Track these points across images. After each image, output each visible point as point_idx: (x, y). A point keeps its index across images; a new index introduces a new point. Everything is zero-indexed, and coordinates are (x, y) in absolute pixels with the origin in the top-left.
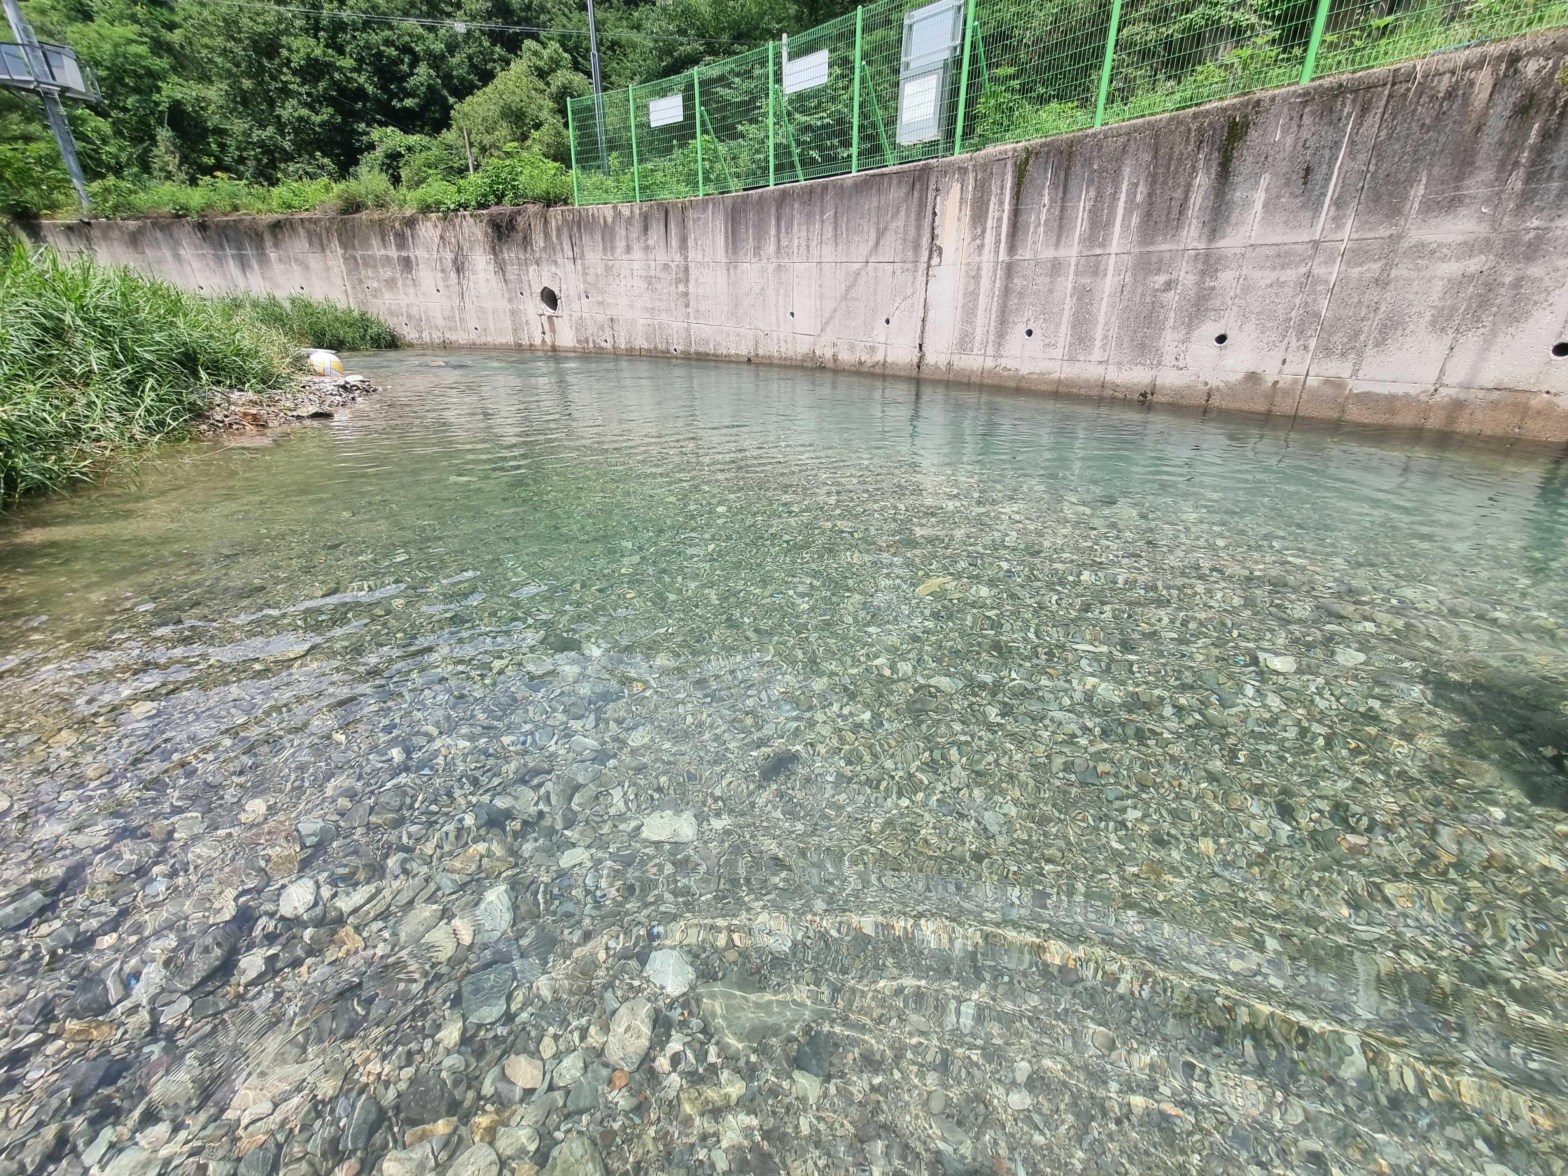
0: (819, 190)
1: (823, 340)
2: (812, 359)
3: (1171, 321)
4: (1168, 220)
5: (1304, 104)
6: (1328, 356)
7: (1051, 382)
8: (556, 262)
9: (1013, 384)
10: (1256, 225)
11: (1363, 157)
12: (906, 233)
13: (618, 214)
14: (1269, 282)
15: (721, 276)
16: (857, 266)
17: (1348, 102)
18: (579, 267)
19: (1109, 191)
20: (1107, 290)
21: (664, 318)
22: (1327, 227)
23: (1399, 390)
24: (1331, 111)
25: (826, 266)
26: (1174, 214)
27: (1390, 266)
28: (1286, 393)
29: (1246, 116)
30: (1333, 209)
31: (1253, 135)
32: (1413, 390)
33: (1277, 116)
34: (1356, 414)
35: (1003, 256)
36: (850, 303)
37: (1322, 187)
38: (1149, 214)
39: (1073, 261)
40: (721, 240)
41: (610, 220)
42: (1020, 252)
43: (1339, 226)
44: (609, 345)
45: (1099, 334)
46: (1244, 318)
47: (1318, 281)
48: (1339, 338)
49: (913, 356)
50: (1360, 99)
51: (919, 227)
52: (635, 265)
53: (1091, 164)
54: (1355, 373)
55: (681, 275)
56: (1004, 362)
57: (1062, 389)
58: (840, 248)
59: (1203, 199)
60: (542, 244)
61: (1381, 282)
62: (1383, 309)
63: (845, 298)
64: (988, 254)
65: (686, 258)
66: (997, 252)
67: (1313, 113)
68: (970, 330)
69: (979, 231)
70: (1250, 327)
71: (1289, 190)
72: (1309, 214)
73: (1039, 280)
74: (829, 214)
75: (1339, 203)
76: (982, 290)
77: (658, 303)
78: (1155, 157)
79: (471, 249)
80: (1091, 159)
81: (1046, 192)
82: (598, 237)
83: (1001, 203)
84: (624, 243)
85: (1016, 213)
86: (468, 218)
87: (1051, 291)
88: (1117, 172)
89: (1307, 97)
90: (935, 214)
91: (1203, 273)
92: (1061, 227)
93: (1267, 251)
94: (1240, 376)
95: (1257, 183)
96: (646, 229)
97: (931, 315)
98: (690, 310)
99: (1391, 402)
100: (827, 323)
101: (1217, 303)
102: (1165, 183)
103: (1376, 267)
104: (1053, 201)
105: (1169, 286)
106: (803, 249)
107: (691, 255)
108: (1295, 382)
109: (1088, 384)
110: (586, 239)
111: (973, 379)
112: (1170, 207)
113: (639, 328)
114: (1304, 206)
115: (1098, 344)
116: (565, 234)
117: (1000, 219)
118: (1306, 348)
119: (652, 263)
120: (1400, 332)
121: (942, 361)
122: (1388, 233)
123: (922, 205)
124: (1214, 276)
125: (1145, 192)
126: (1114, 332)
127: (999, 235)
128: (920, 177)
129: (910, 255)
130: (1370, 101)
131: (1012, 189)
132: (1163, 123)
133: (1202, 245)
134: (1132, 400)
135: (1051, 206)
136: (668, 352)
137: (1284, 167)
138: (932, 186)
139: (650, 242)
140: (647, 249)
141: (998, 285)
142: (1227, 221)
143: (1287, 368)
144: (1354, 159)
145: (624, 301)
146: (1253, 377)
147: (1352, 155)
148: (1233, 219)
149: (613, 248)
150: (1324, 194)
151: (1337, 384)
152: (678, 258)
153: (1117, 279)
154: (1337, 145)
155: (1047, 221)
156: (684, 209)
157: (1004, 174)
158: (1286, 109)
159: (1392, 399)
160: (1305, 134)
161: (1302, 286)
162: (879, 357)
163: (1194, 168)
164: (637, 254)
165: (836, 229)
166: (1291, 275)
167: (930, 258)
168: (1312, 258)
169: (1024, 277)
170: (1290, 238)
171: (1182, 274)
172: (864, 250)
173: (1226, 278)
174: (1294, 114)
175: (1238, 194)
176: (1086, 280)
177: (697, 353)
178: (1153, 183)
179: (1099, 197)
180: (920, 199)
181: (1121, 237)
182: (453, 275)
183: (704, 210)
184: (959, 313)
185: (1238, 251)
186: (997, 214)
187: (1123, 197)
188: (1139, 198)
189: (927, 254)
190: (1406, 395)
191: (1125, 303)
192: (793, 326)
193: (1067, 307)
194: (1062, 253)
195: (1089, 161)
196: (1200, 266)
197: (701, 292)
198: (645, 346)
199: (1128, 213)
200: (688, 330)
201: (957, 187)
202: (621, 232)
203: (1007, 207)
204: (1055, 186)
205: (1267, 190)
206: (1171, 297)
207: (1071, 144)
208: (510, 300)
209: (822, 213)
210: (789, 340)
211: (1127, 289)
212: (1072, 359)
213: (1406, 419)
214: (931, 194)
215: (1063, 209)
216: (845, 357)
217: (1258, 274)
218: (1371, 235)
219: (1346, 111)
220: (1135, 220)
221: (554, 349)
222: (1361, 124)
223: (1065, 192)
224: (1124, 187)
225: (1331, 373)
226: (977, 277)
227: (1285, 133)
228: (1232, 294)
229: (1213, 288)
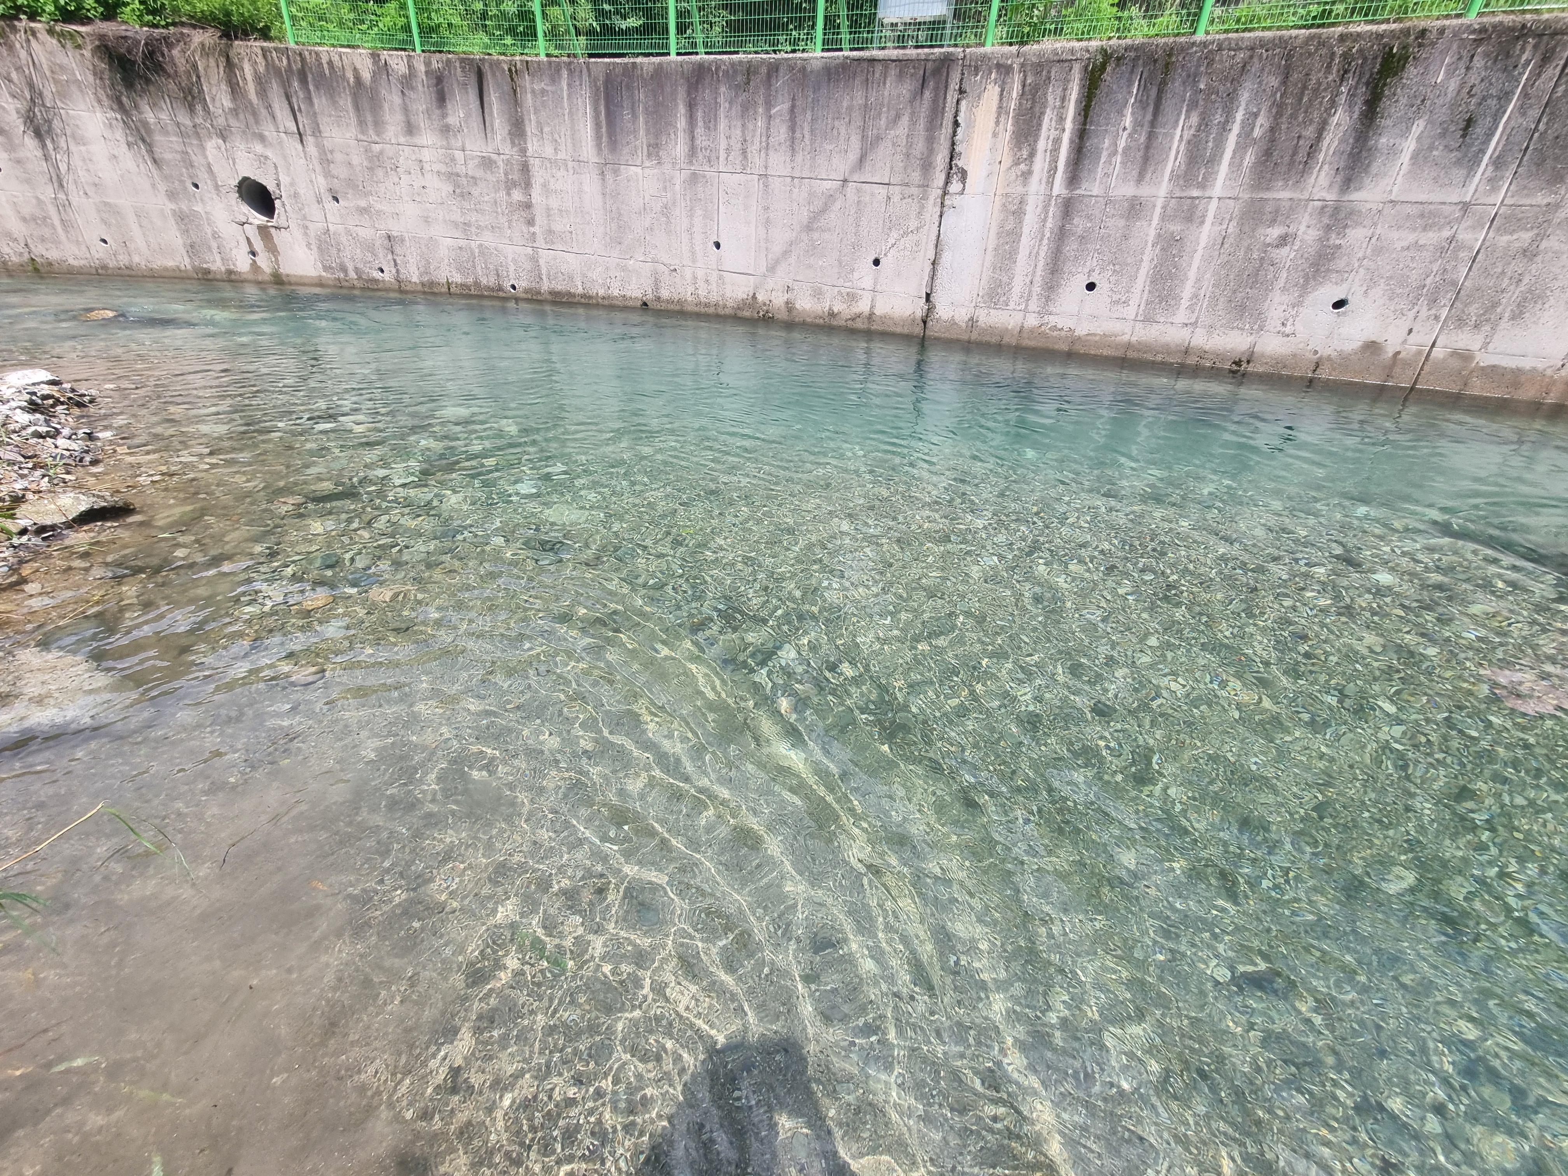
0: (764, 70)
1: (770, 283)
2: (750, 306)
3: (1281, 282)
4: (1292, 162)
5: (1478, 42)
6: (1459, 327)
7: (1117, 346)
8: (262, 138)
9: (1064, 347)
10: (1400, 178)
11: (1535, 113)
12: (910, 145)
13: (382, 69)
14: (1405, 244)
15: (590, 184)
16: (828, 185)
17: (1529, 48)
18: (312, 149)
19: (1218, 118)
20: (1204, 240)
21: (488, 239)
22: (1481, 188)
23: (1526, 364)
24: (1508, 56)
25: (776, 184)
26: (1301, 156)
27: (1542, 236)
28: (1407, 364)
29: (1405, 47)
30: (1491, 169)
31: (1412, 72)
32: (1540, 365)
33: (1444, 52)
34: (1478, 388)
35: (1059, 187)
36: (816, 235)
37: (1483, 143)
38: (1268, 153)
39: (1160, 203)
40: (586, 129)
41: (366, 76)
42: (1085, 185)
43: (1495, 189)
44: (388, 276)
45: (1187, 292)
46: (1372, 283)
47: (1461, 247)
48: (1474, 310)
49: (919, 308)
50: (1542, 47)
51: (931, 140)
52: (426, 155)
53: (1195, 82)
54: (1486, 345)
55: (515, 176)
56: (1053, 320)
57: (1131, 354)
58: (799, 158)
59: (1341, 141)
60: (227, 103)
61: (1529, 254)
62: (1526, 280)
63: (808, 228)
64: (1036, 185)
65: (523, 151)
66: (1051, 183)
67: (1487, 55)
68: (1005, 279)
69: (1025, 153)
70: (1377, 292)
71: (1445, 142)
72: (1464, 172)
73: (1110, 222)
74: (781, 107)
75: (1498, 163)
76: (1026, 230)
77: (473, 217)
78: (1284, 82)
79: (62, 94)
80: (1196, 75)
81: (1129, 111)
82: (346, 101)
83: (1061, 119)
84: (399, 117)
85: (1082, 134)
86: (43, 36)
87: (1126, 237)
88: (1231, 97)
89: (1483, 34)
90: (956, 124)
91: (1328, 228)
92: (1146, 159)
93: (1408, 209)
94: (1356, 345)
95: (1408, 129)
96: (441, 99)
97: (946, 258)
98: (536, 229)
99: (1515, 377)
100: (777, 262)
101: (1340, 264)
102: (1293, 116)
103: (1526, 236)
104: (1137, 124)
105: (1283, 240)
106: (736, 154)
107: (532, 146)
108: (1420, 353)
109: (1167, 349)
110: (320, 102)
111: (1006, 340)
112: (1296, 147)
113: (443, 252)
114: (1458, 162)
115: (1185, 303)
116: (275, 91)
117: (1057, 141)
118: (1437, 318)
119: (459, 155)
120: (1539, 306)
121: (962, 316)
122: (1545, 202)
123: (936, 111)
124: (1342, 234)
125: (1267, 125)
126: (1207, 287)
127: (1055, 160)
128: (937, 72)
129: (916, 176)
130: (1554, 49)
131: (1078, 102)
132: (1299, 41)
133: (1331, 196)
134: (1222, 369)
135: (1134, 131)
136: (500, 289)
137: (1442, 114)
138: (954, 85)
139: (452, 120)
140: (446, 130)
141: (1049, 224)
142: (1366, 169)
143: (1412, 338)
144: (1524, 114)
145: (410, 210)
146: (1372, 347)
147: (1522, 110)
148: (1374, 168)
149: (379, 124)
150: (1483, 151)
151: (1465, 356)
152: (508, 150)
153: (1217, 228)
154: (1505, 97)
155: (1127, 149)
156: (513, 73)
157: (1067, 81)
158: (1455, 46)
159: (1517, 373)
160: (1474, 78)
161: (1442, 250)
162: (863, 306)
163: (1333, 103)
164: (428, 137)
165: (792, 129)
166: (1431, 238)
167: (947, 182)
168: (1459, 220)
169: (1089, 217)
170: (1437, 196)
171: (1303, 228)
172: (841, 165)
173: (1356, 236)
174: (1465, 53)
175: (1383, 140)
176: (1175, 227)
177: (554, 293)
178: (1279, 115)
179: (1204, 123)
180: (935, 101)
181: (1228, 178)
182: (30, 142)
183: (554, 78)
184: (989, 257)
185: (1374, 207)
186: (1053, 134)
187: (1236, 129)
188: (1257, 132)
189: (943, 177)
190: (1534, 369)
191: (1224, 258)
192: (720, 259)
193: (1146, 258)
194: (1145, 191)
195: (1192, 78)
196: (1326, 220)
197: (554, 203)
198: (457, 278)
199: (1241, 148)
200: (534, 259)
201: (992, 92)
202: (392, 98)
203: (1069, 125)
204: (1142, 104)
205: (1419, 139)
206: (1285, 253)
207: (1170, 52)
208: (172, 195)
209: (769, 105)
210: (713, 278)
211: (1230, 240)
212: (1148, 320)
213: (1527, 394)
214: (952, 97)
215: (1151, 136)
216: (806, 304)
217: (1395, 235)
218: (1528, 201)
219: (1524, 57)
220: (1249, 158)
221: (278, 280)
222: (1539, 75)
223: (1156, 114)
224: (1239, 116)
225: (1461, 345)
226: (1019, 213)
227: (1450, 74)
228: (1360, 255)
229: (1339, 246)
